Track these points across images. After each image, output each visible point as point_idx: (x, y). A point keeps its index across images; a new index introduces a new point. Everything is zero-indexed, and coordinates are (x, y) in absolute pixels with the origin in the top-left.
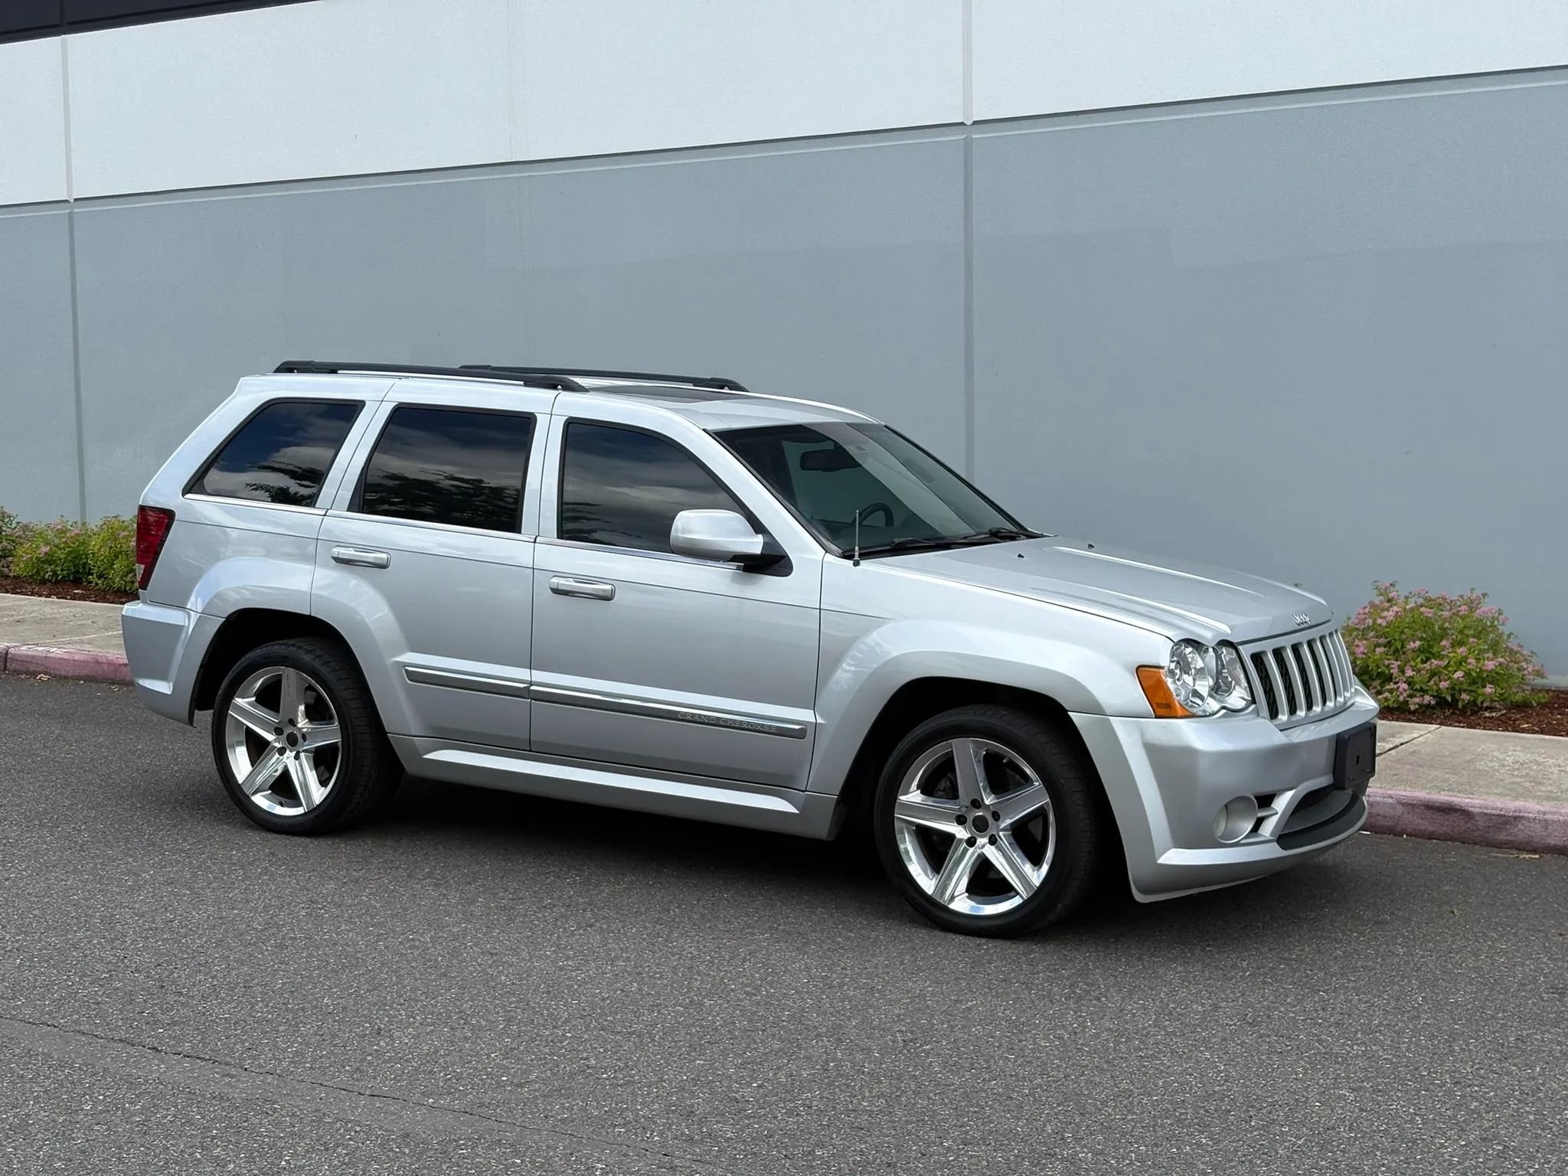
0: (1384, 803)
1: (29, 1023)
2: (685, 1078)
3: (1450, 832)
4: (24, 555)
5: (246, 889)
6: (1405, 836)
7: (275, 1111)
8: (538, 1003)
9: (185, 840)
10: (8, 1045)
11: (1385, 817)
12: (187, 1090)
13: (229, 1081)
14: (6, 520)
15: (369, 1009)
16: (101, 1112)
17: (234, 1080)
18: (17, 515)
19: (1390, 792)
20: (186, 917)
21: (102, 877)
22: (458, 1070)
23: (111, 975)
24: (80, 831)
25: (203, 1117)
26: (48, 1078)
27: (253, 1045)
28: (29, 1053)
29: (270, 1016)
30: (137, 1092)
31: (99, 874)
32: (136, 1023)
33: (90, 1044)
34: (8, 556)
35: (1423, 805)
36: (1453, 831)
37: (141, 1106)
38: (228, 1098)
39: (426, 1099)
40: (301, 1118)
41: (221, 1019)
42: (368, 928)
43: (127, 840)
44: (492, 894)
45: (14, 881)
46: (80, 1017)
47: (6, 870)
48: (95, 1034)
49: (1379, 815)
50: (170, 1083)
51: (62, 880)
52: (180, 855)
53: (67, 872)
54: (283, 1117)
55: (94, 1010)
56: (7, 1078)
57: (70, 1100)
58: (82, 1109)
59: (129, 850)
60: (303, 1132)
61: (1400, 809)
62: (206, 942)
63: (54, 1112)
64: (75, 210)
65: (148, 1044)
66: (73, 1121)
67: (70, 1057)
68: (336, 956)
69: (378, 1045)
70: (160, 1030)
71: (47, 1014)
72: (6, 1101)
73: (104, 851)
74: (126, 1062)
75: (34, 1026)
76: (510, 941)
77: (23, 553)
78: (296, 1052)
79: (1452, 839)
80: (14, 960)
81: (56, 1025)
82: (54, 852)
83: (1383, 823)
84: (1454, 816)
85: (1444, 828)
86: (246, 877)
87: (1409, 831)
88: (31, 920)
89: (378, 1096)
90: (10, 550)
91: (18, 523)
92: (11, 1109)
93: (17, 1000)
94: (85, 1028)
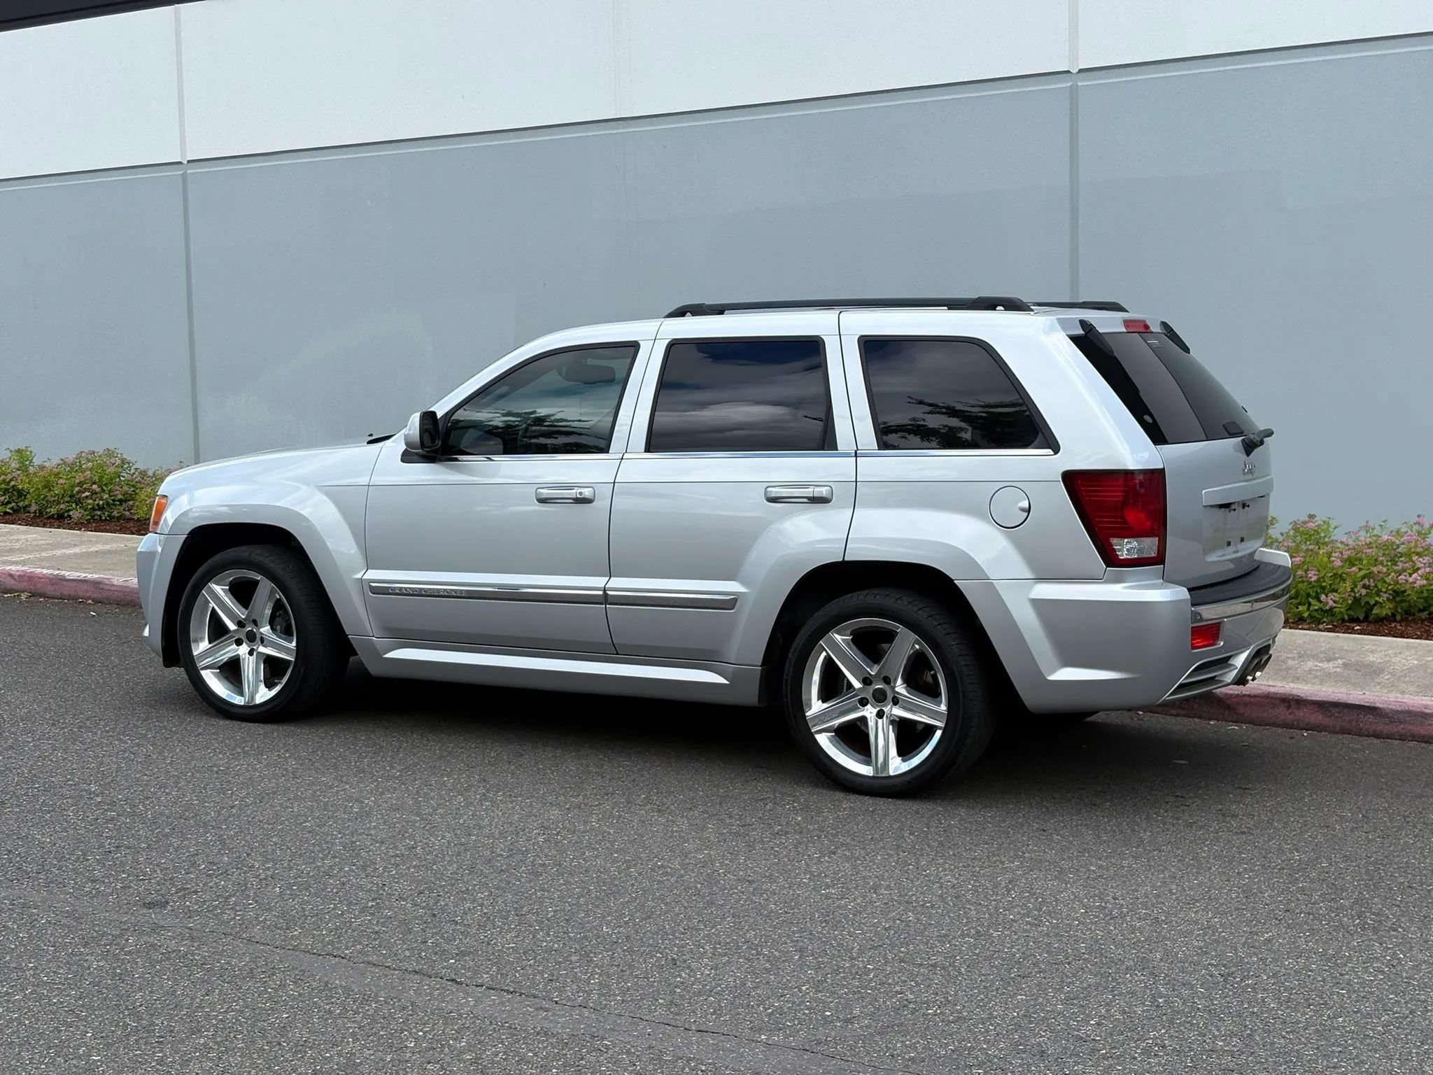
1: (314, 954)
2: (1015, 1014)
4: (147, 499)
5: (473, 815)
7: (607, 1047)
8: (821, 933)
9: (392, 767)
10: (302, 978)
12: (507, 1025)
13: (546, 1015)
14: (125, 466)
15: (653, 938)
16: (428, 1050)
17: (550, 1014)
18: (136, 462)
20: (426, 843)
21: (326, 804)
22: (776, 1004)
23: (377, 904)
24: (286, 758)
25: (535, 1054)
26: (356, 1013)
27: (553, 976)
28: (327, 986)
29: (556, 946)
30: (456, 1028)
31: (321, 801)
32: (424, 954)
33: (386, 976)
34: (129, 500)
37: (466, 1042)
38: (552, 1033)
39: (757, 1035)
40: (638, 1056)
41: (508, 949)
42: (612, 854)
43: (335, 766)
44: (718, 820)
45: (240, 808)
46: (364, 948)
47: (228, 798)
48: (387, 965)
50: (485, 1018)
51: (288, 807)
52: (394, 782)
53: (289, 799)
54: (619, 1055)
55: (375, 940)
56: (315, 1014)
57: (389, 1036)
58: (406, 1047)
59: (342, 777)
60: (647, 1071)
62: (458, 869)
63: (379, 1051)
64: (189, 172)
65: (445, 975)
66: (402, 1059)
67: (370, 990)
68: (594, 883)
69: (680, 976)
70: (451, 961)
71: (329, 944)
72: (324, 1038)
73: (318, 778)
74: (431, 994)
75: (321, 957)
76: (760, 868)
77: (146, 496)
78: (600, 983)
80: (273, 889)
81: (343, 955)
82: (269, 780)
86: (469, 804)
88: (274, 847)
89: (706, 1032)
90: (131, 495)
91: (136, 469)
92: (332, 1048)
93: (292, 930)
94: (374, 959)
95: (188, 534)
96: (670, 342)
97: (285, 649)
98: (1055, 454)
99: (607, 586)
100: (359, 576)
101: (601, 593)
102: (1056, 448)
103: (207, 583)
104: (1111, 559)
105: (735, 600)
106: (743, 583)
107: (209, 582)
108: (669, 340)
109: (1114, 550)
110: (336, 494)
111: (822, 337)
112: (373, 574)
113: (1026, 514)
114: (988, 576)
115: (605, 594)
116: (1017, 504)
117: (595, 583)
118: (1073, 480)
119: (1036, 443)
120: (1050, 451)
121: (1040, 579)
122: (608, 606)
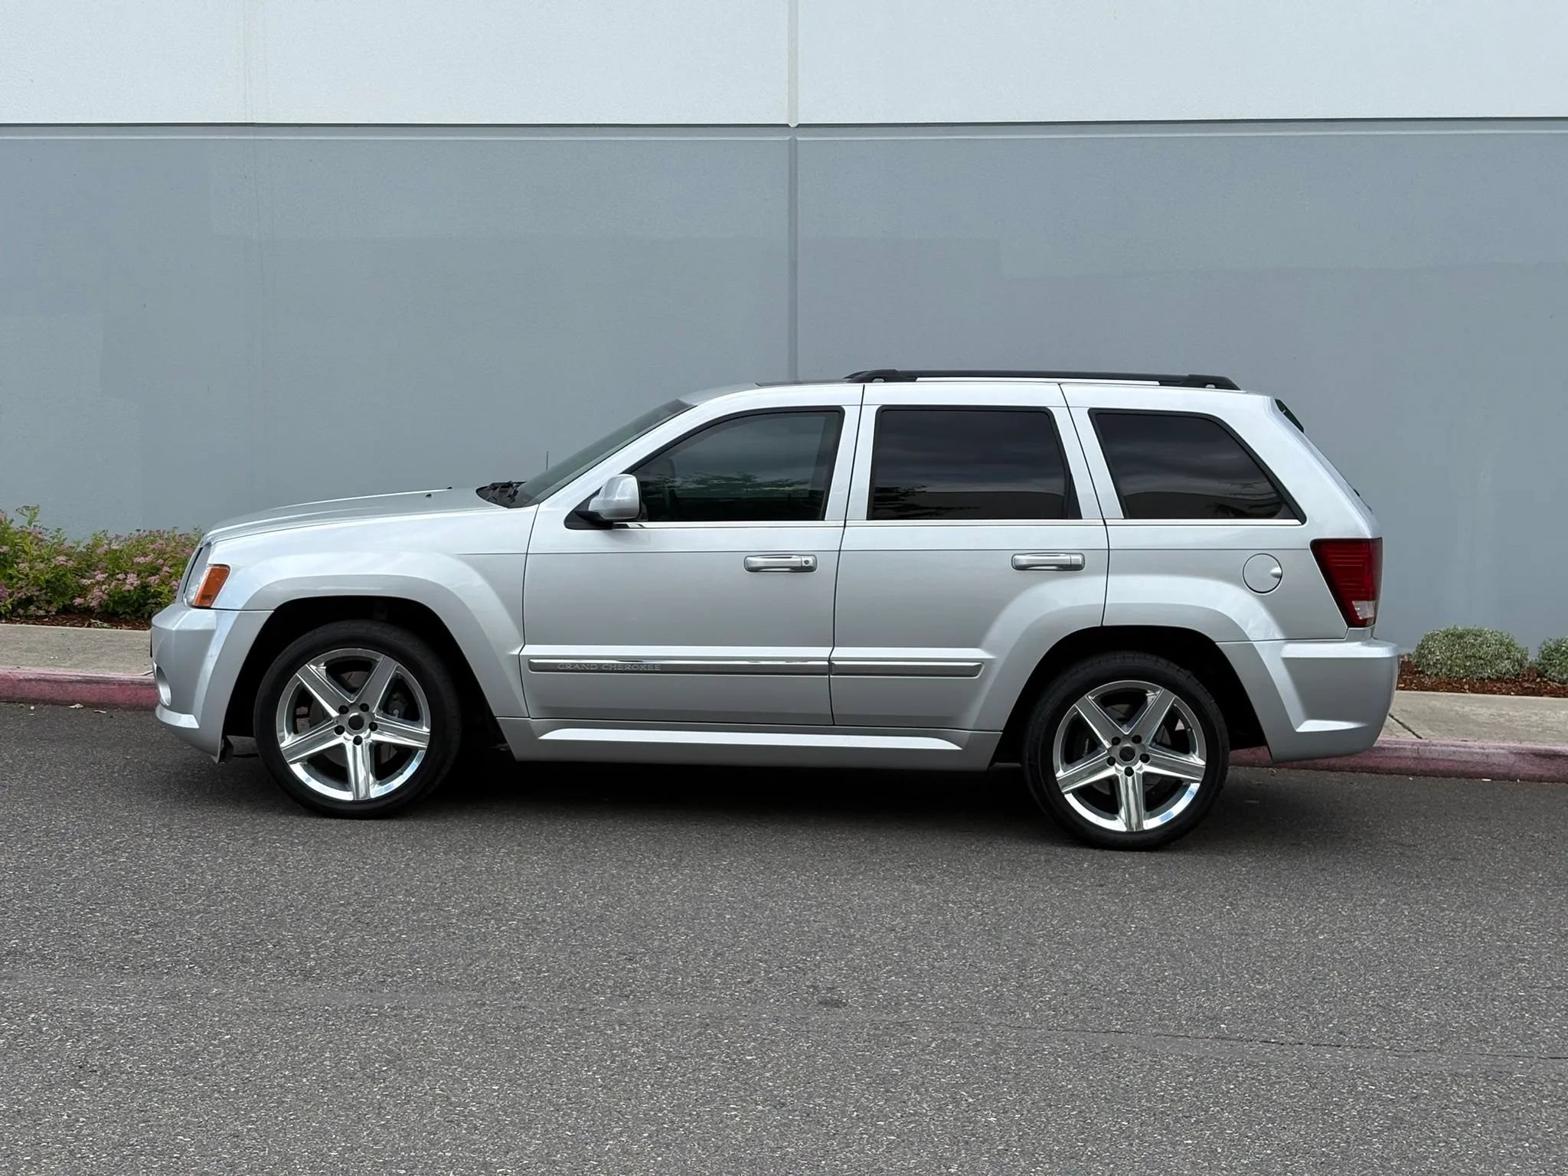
0: (1499, 754)
3: (1555, 774)
6: (1518, 781)
11: (1499, 765)
19: (1502, 745)
35: (1532, 754)
36: (1558, 774)
49: (1494, 764)
61: (1512, 759)
79: (1559, 781)
83: (1498, 771)
84: (1559, 761)
85: (1552, 772)
87: (1521, 776)
95: (275, 610)
96: (879, 408)
97: (416, 736)
98: (1303, 524)
99: (832, 656)
100: (516, 652)
101: (826, 663)
102: (1302, 518)
103: (304, 664)
104: (1352, 620)
105: (979, 667)
106: (988, 650)
107: (306, 663)
108: (877, 407)
109: (1355, 612)
110: (481, 563)
111: (1050, 408)
112: (531, 650)
113: (1278, 580)
114: (1247, 637)
115: (831, 665)
116: (1271, 569)
117: (818, 653)
118: (1322, 549)
119: (1279, 514)
120: (1296, 522)
121: (1291, 639)
122: (831, 676)
